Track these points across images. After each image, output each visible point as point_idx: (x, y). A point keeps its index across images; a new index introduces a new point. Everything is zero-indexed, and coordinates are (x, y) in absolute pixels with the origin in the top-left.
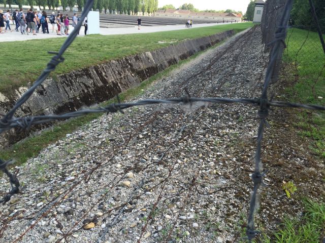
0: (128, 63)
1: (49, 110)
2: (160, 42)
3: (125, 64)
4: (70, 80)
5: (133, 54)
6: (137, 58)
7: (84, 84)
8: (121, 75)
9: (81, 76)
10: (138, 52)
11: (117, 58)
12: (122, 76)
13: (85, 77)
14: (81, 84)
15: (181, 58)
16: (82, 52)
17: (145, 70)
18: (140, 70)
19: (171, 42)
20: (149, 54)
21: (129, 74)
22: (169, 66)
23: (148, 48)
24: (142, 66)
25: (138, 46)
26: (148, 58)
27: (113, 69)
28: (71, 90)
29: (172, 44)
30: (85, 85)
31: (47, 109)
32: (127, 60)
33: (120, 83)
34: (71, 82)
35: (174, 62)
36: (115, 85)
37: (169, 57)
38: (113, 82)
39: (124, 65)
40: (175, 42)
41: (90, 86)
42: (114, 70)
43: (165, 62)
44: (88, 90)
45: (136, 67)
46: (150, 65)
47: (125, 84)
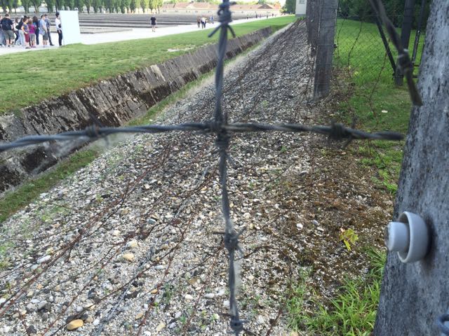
0: (126, 82)
1: (14, 160)
2: (170, 50)
3: (122, 85)
4: (42, 115)
5: (132, 70)
6: (139, 75)
7: (62, 118)
8: (117, 101)
9: (58, 106)
10: (139, 67)
11: (110, 77)
12: (119, 103)
13: (64, 108)
14: (59, 119)
15: (201, 71)
16: (57, 72)
17: (153, 92)
18: (144, 91)
19: (186, 49)
20: (156, 68)
21: (130, 99)
22: (186, 83)
23: (153, 59)
24: (148, 86)
25: (139, 58)
26: (155, 75)
27: (104, 94)
28: (44, 128)
29: (187, 52)
30: (65, 120)
31: (11, 160)
32: (124, 79)
33: (117, 113)
34: (44, 117)
35: (192, 77)
36: (111, 116)
37: (185, 71)
38: (106, 112)
39: (120, 87)
40: (191, 48)
41: (73, 120)
42: (107, 94)
43: (180, 78)
44: (70, 126)
45: (138, 88)
46: (159, 84)
47: (125, 114)
